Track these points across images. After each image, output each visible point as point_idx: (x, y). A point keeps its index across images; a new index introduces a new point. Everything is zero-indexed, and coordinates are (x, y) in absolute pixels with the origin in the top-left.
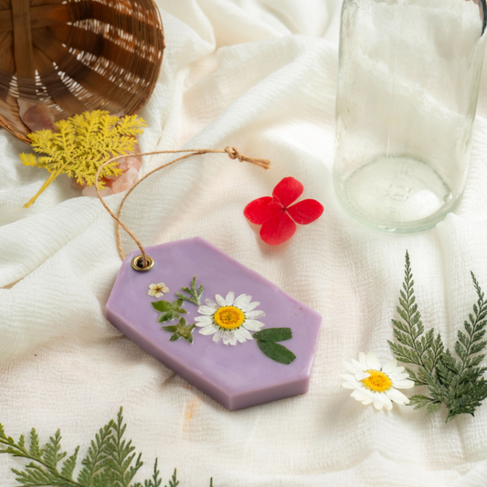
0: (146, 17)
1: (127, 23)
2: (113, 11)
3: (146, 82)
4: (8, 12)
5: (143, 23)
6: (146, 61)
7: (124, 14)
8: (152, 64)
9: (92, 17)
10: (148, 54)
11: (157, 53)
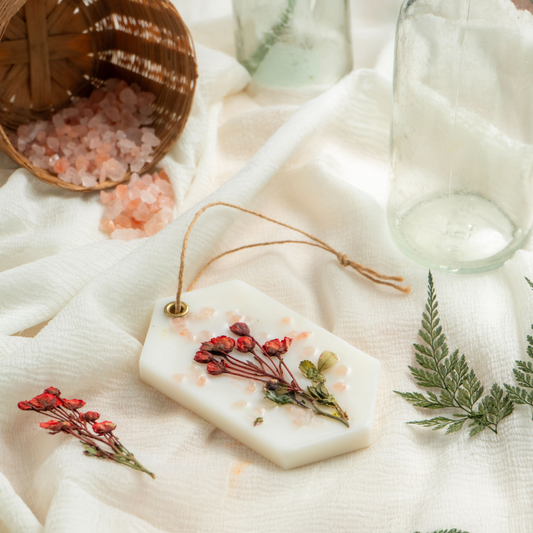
0: (177, 44)
1: (155, 52)
2: (139, 40)
3: (177, 116)
4: (23, 42)
5: (173, 50)
6: (176, 93)
7: (151, 43)
8: (184, 96)
9: (115, 48)
10: (179, 85)
11: (189, 83)
